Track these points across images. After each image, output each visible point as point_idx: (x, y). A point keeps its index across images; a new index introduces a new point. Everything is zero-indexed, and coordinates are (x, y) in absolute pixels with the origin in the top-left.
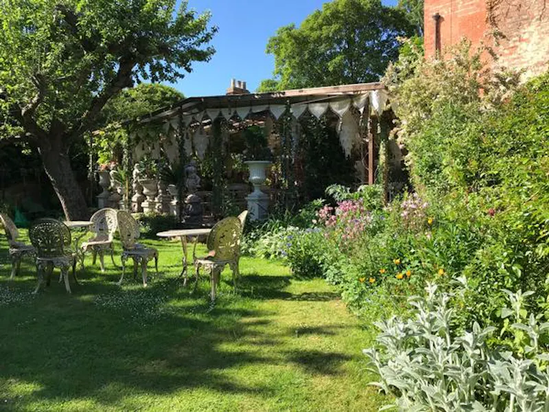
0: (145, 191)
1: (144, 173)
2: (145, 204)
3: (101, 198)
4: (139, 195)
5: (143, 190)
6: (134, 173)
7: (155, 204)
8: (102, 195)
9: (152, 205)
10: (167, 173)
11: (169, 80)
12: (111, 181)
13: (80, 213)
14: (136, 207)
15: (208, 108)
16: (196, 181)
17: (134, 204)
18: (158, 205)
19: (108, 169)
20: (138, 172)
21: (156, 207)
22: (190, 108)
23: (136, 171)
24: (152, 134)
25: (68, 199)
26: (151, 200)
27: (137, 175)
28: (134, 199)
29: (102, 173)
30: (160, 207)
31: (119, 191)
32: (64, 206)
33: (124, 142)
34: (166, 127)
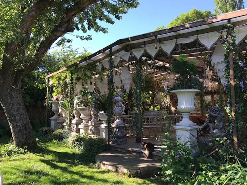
0: (82, 116)
1: (82, 102)
2: (81, 126)
3: (53, 120)
4: (77, 119)
5: (80, 115)
6: (75, 103)
7: (88, 126)
8: (53, 118)
9: (86, 127)
10: (98, 102)
11: (102, 31)
12: (59, 108)
13: (25, 136)
14: (75, 128)
15: (133, 48)
16: (122, 108)
17: (74, 125)
18: (90, 127)
19: (57, 99)
20: (78, 102)
21: (90, 129)
22: (118, 51)
23: (76, 101)
24: (89, 74)
25: (15, 124)
26: (86, 123)
27: (77, 104)
28: (74, 122)
29: (54, 102)
30: (93, 129)
31: (64, 115)
32: (12, 131)
33: (68, 80)
34: (99, 68)
